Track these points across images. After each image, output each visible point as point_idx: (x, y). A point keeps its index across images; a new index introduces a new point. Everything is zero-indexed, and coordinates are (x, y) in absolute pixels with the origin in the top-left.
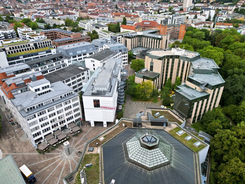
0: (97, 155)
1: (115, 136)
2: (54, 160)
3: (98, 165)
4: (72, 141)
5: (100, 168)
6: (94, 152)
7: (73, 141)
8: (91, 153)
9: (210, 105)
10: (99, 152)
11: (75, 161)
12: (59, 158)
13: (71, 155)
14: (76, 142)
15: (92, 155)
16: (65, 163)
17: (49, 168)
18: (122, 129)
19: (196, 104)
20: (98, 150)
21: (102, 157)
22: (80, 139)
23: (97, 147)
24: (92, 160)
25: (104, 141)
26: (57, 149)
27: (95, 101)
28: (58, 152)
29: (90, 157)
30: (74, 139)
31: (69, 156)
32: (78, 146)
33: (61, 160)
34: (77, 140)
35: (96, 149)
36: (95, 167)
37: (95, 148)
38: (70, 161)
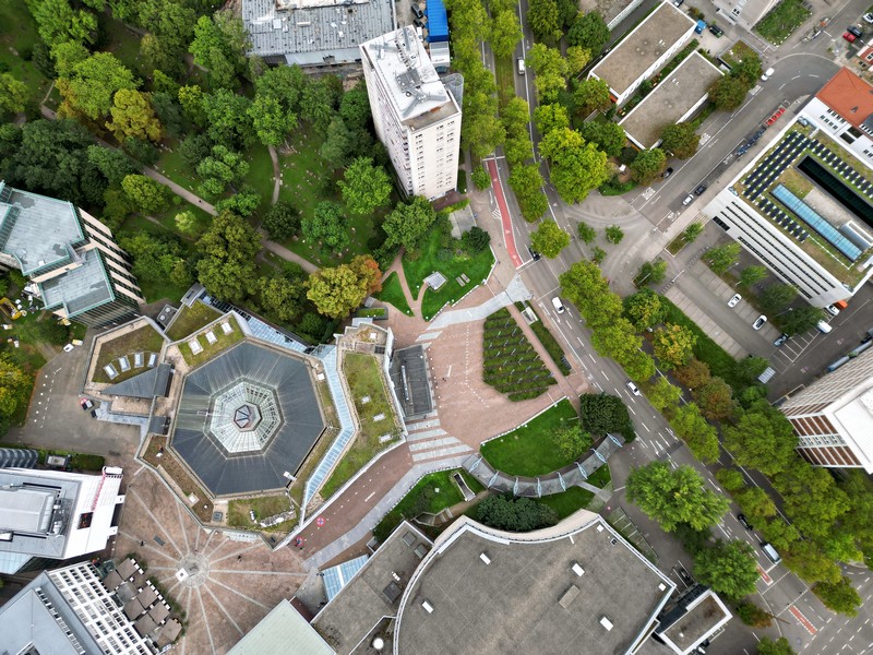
0: (231, 504)
1: (188, 472)
2: (206, 596)
3: (251, 501)
4: (159, 571)
5: (258, 496)
6: (225, 510)
7: (160, 568)
8: (225, 516)
9: (111, 249)
10: (226, 501)
11: (214, 552)
12: (201, 587)
13: (198, 563)
14: (163, 562)
15: (230, 513)
16: (216, 571)
17: (222, 600)
18: (171, 458)
19: (118, 288)
20: (221, 504)
21: (235, 496)
22: (155, 553)
23: (212, 507)
24: (240, 511)
25: (200, 494)
26: (178, 599)
27: (81, 527)
28: (186, 594)
29: (233, 517)
30: (153, 567)
31: (200, 567)
32: (175, 555)
33: (207, 581)
34: (158, 561)
35: (216, 509)
36: (255, 504)
37: (214, 510)
38: (212, 563)
